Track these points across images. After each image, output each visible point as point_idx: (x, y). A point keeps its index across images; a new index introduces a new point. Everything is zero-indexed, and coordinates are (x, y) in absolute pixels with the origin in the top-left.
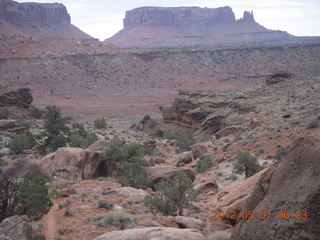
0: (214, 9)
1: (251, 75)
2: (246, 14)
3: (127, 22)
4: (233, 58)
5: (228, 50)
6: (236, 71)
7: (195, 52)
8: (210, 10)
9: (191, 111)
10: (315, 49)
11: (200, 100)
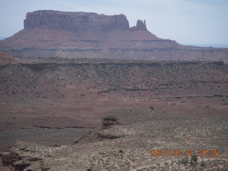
0: (109, 17)
1: (129, 88)
2: (139, 22)
3: (27, 23)
4: (115, 72)
5: (111, 64)
6: (116, 83)
7: (81, 65)
8: (106, 17)
9: (17, 163)
10: (188, 67)
11: (25, 154)
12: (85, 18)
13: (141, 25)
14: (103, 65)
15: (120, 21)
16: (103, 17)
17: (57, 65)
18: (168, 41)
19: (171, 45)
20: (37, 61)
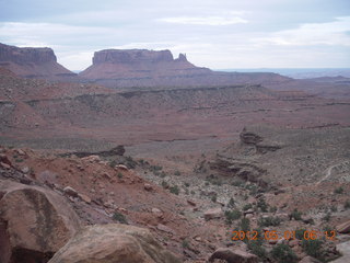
1: (197, 107)
2: (181, 55)
3: (95, 60)
4: (184, 95)
6: (186, 104)
12: (139, 53)
13: (182, 57)
14: (175, 91)
15: (166, 55)
16: (152, 52)
17: (142, 93)
18: (204, 68)
19: (206, 72)
20: (127, 90)
